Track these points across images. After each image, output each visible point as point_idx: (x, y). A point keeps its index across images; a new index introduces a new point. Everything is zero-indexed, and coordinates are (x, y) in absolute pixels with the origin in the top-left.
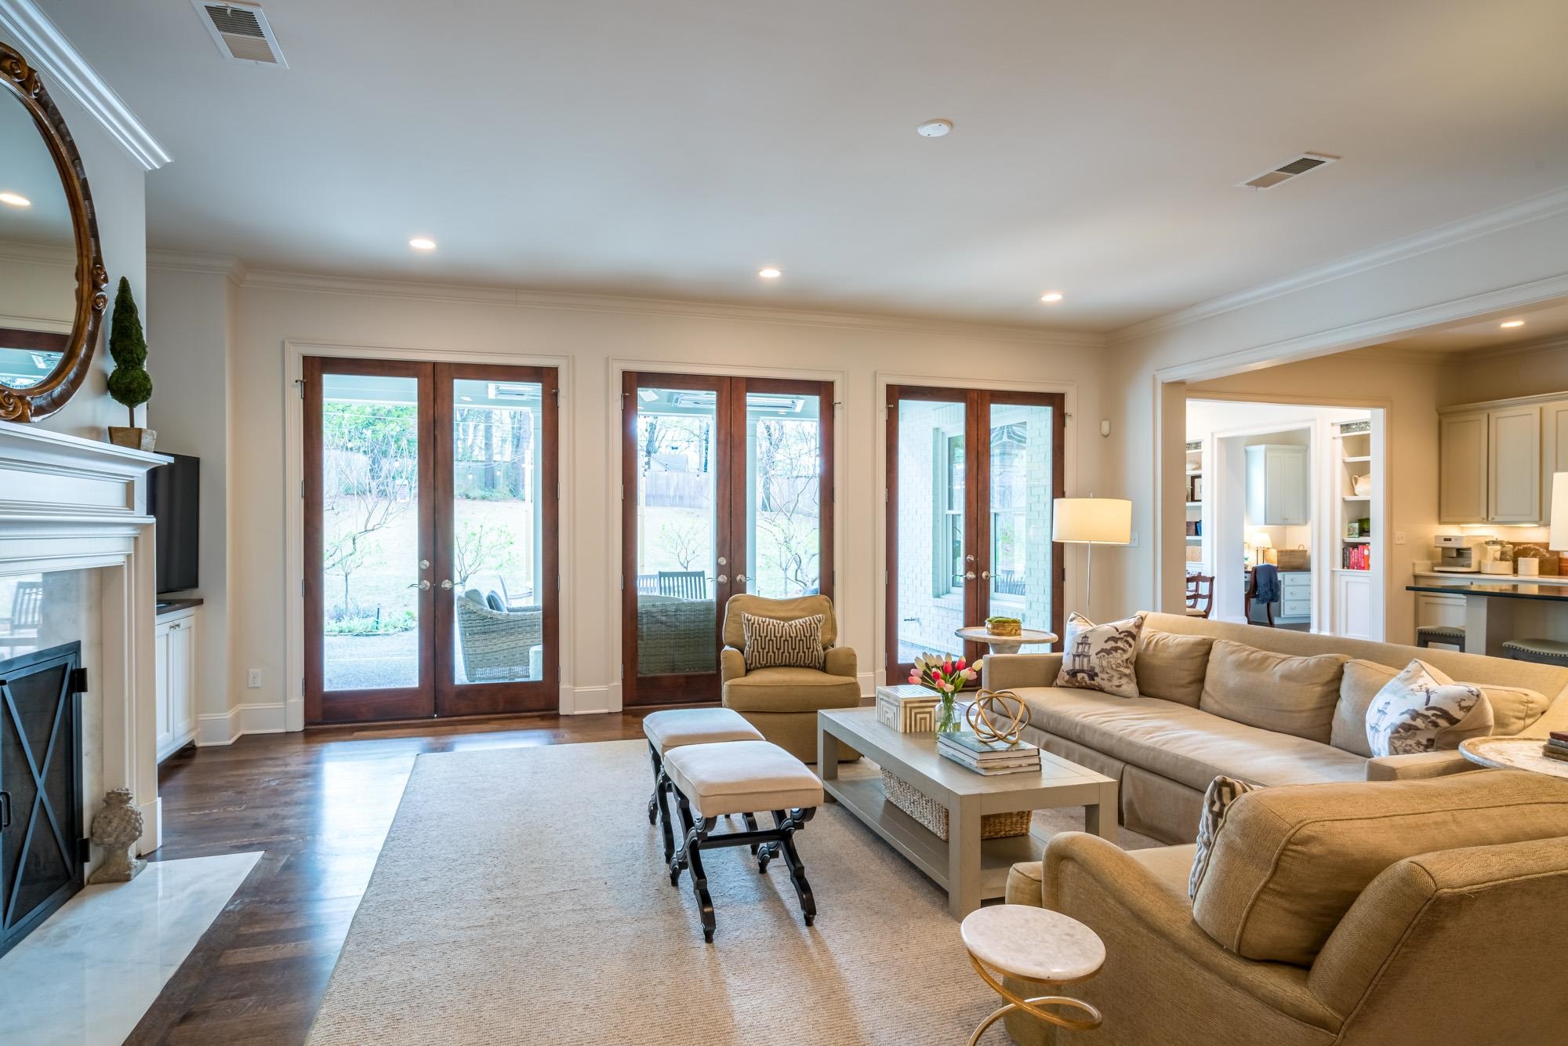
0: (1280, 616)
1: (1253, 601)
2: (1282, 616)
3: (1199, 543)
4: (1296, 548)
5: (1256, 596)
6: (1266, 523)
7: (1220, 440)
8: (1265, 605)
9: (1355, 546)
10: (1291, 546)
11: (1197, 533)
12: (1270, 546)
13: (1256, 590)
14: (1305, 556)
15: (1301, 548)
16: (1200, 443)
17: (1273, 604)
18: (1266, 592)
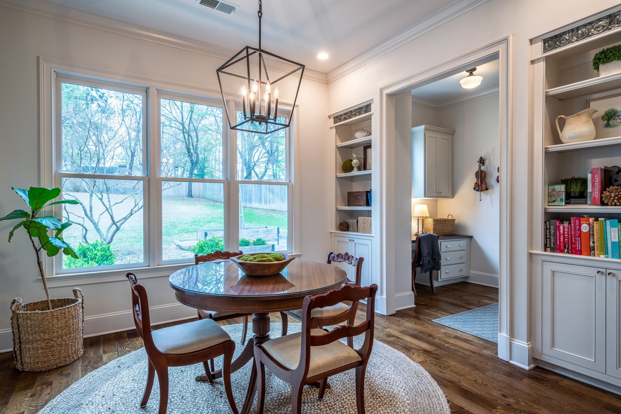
0: (438, 280)
1: (418, 269)
2: (439, 280)
3: (369, 214)
4: (446, 217)
5: (420, 266)
6: (425, 196)
7: (390, 96)
8: (428, 273)
9: (562, 217)
10: (443, 215)
11: (368, 203)
12: (428, 215)
13: (421, 260)
14: (454, 224)
15: (450, 218)
16: (370, 105)
17: (434, 272)
18: (429, 262)
